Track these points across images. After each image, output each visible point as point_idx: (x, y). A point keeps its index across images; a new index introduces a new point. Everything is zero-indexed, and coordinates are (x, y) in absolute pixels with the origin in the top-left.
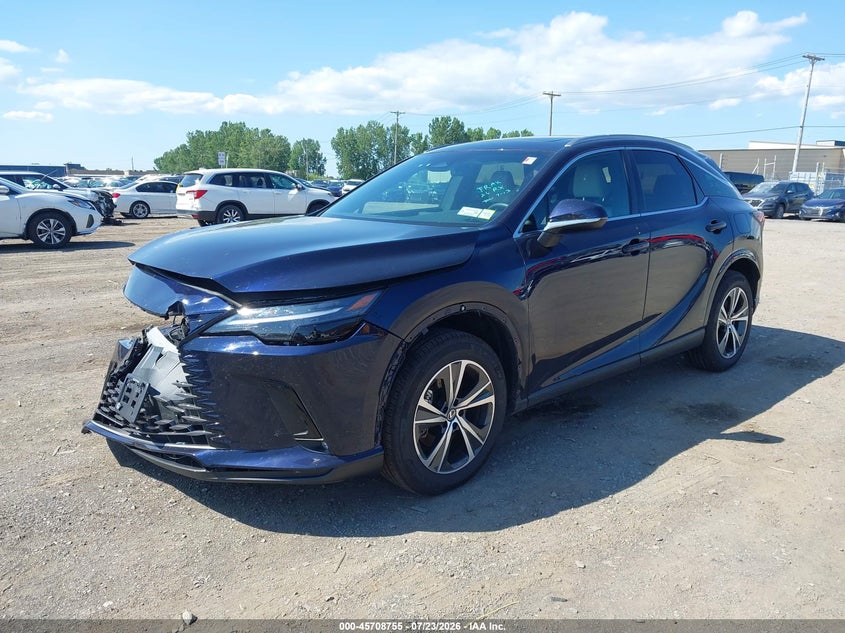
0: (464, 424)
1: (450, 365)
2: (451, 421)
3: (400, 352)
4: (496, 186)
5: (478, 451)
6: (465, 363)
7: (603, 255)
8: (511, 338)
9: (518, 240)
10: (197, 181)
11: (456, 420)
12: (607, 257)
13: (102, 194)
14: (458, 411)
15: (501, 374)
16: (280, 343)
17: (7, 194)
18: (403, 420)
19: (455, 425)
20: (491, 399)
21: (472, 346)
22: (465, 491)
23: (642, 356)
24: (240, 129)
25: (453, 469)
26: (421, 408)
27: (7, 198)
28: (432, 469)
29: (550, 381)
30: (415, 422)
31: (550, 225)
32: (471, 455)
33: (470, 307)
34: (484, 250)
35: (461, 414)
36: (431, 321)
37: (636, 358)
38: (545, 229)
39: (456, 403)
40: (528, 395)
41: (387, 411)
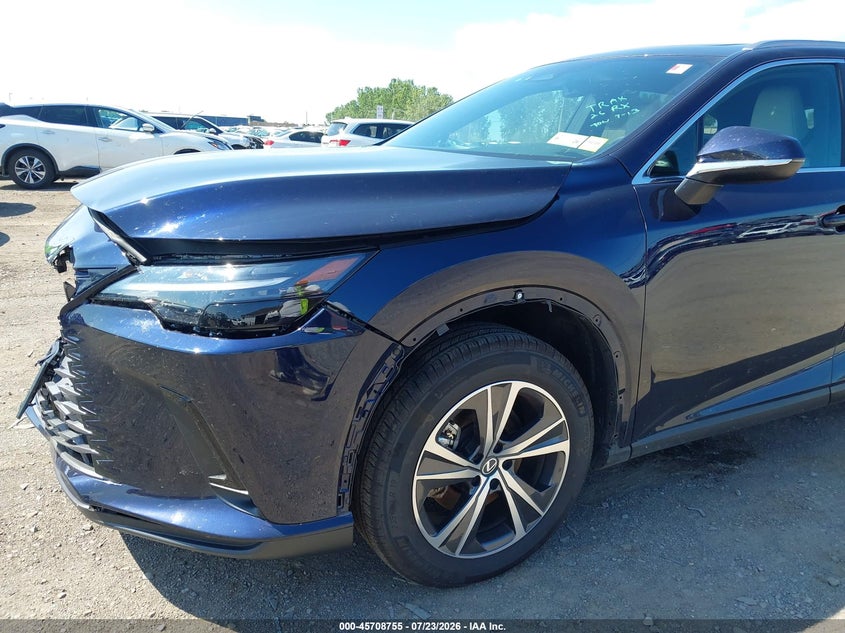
0: (511, 483)
1: (489, 387)
2: (488, 476)
3: (390, 362)
4: (618, 103)
5: (532, 525)
6: (517, 386)
7: (783, 230)
8: (608, 350)
9: (641, 188)
10: (341, 130)
11: (497, 475)
12: (787, 235)
13: (254, 140)
14: (502, 461)
15: (586, 407)
16: (186, 329)
17: (152, 133)
18: (393, 475)
19: (495, 484)
20: (564, 446)
21: (534, 360)
22: (502, 585)
23: (834, 390)
24: (408, 87)
25: (484, 551)
26: (429, 455)
27: (151, 136)
28: (445, 551)
29: (680, 419)
30: (416, 478)
31: (700, 168)
32: (520, 532)
33: (533, 294)
34: (572, 201)
35: (507, 465)
36: (455, 313)
37: (825, 392)
38: (690, 174)
39: (498, 449)
40: (633, 440)
41: (363, 459)
